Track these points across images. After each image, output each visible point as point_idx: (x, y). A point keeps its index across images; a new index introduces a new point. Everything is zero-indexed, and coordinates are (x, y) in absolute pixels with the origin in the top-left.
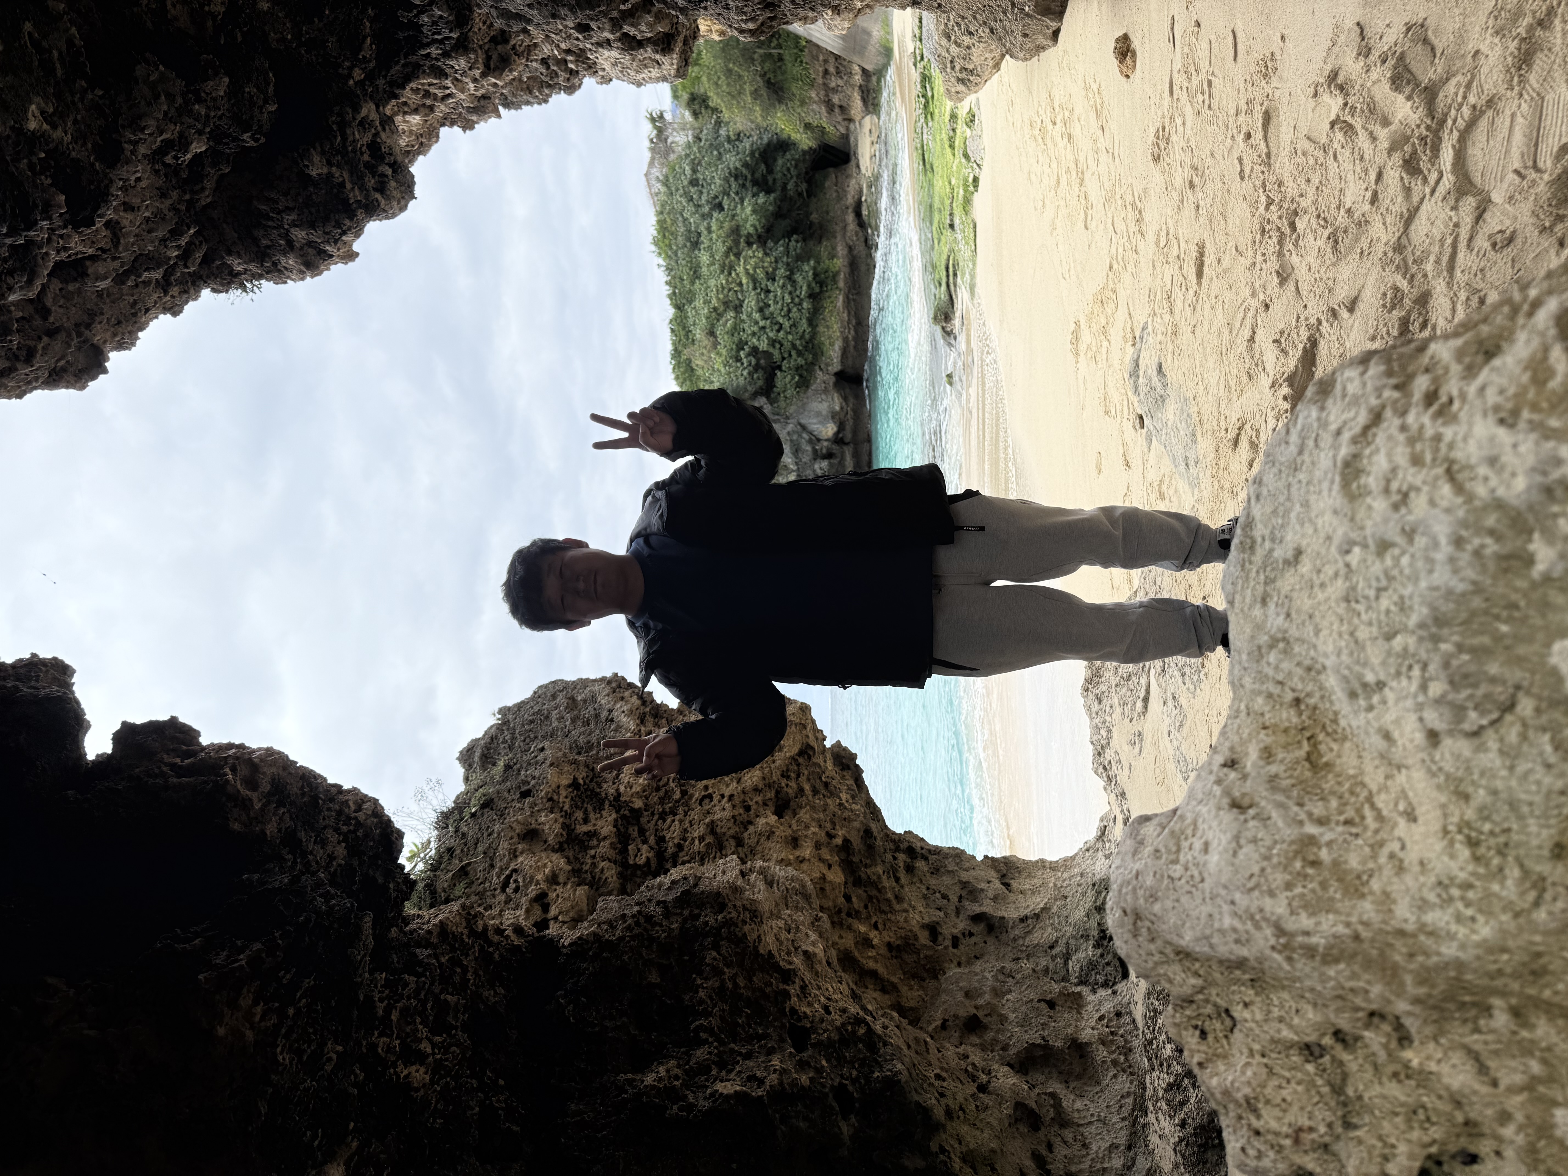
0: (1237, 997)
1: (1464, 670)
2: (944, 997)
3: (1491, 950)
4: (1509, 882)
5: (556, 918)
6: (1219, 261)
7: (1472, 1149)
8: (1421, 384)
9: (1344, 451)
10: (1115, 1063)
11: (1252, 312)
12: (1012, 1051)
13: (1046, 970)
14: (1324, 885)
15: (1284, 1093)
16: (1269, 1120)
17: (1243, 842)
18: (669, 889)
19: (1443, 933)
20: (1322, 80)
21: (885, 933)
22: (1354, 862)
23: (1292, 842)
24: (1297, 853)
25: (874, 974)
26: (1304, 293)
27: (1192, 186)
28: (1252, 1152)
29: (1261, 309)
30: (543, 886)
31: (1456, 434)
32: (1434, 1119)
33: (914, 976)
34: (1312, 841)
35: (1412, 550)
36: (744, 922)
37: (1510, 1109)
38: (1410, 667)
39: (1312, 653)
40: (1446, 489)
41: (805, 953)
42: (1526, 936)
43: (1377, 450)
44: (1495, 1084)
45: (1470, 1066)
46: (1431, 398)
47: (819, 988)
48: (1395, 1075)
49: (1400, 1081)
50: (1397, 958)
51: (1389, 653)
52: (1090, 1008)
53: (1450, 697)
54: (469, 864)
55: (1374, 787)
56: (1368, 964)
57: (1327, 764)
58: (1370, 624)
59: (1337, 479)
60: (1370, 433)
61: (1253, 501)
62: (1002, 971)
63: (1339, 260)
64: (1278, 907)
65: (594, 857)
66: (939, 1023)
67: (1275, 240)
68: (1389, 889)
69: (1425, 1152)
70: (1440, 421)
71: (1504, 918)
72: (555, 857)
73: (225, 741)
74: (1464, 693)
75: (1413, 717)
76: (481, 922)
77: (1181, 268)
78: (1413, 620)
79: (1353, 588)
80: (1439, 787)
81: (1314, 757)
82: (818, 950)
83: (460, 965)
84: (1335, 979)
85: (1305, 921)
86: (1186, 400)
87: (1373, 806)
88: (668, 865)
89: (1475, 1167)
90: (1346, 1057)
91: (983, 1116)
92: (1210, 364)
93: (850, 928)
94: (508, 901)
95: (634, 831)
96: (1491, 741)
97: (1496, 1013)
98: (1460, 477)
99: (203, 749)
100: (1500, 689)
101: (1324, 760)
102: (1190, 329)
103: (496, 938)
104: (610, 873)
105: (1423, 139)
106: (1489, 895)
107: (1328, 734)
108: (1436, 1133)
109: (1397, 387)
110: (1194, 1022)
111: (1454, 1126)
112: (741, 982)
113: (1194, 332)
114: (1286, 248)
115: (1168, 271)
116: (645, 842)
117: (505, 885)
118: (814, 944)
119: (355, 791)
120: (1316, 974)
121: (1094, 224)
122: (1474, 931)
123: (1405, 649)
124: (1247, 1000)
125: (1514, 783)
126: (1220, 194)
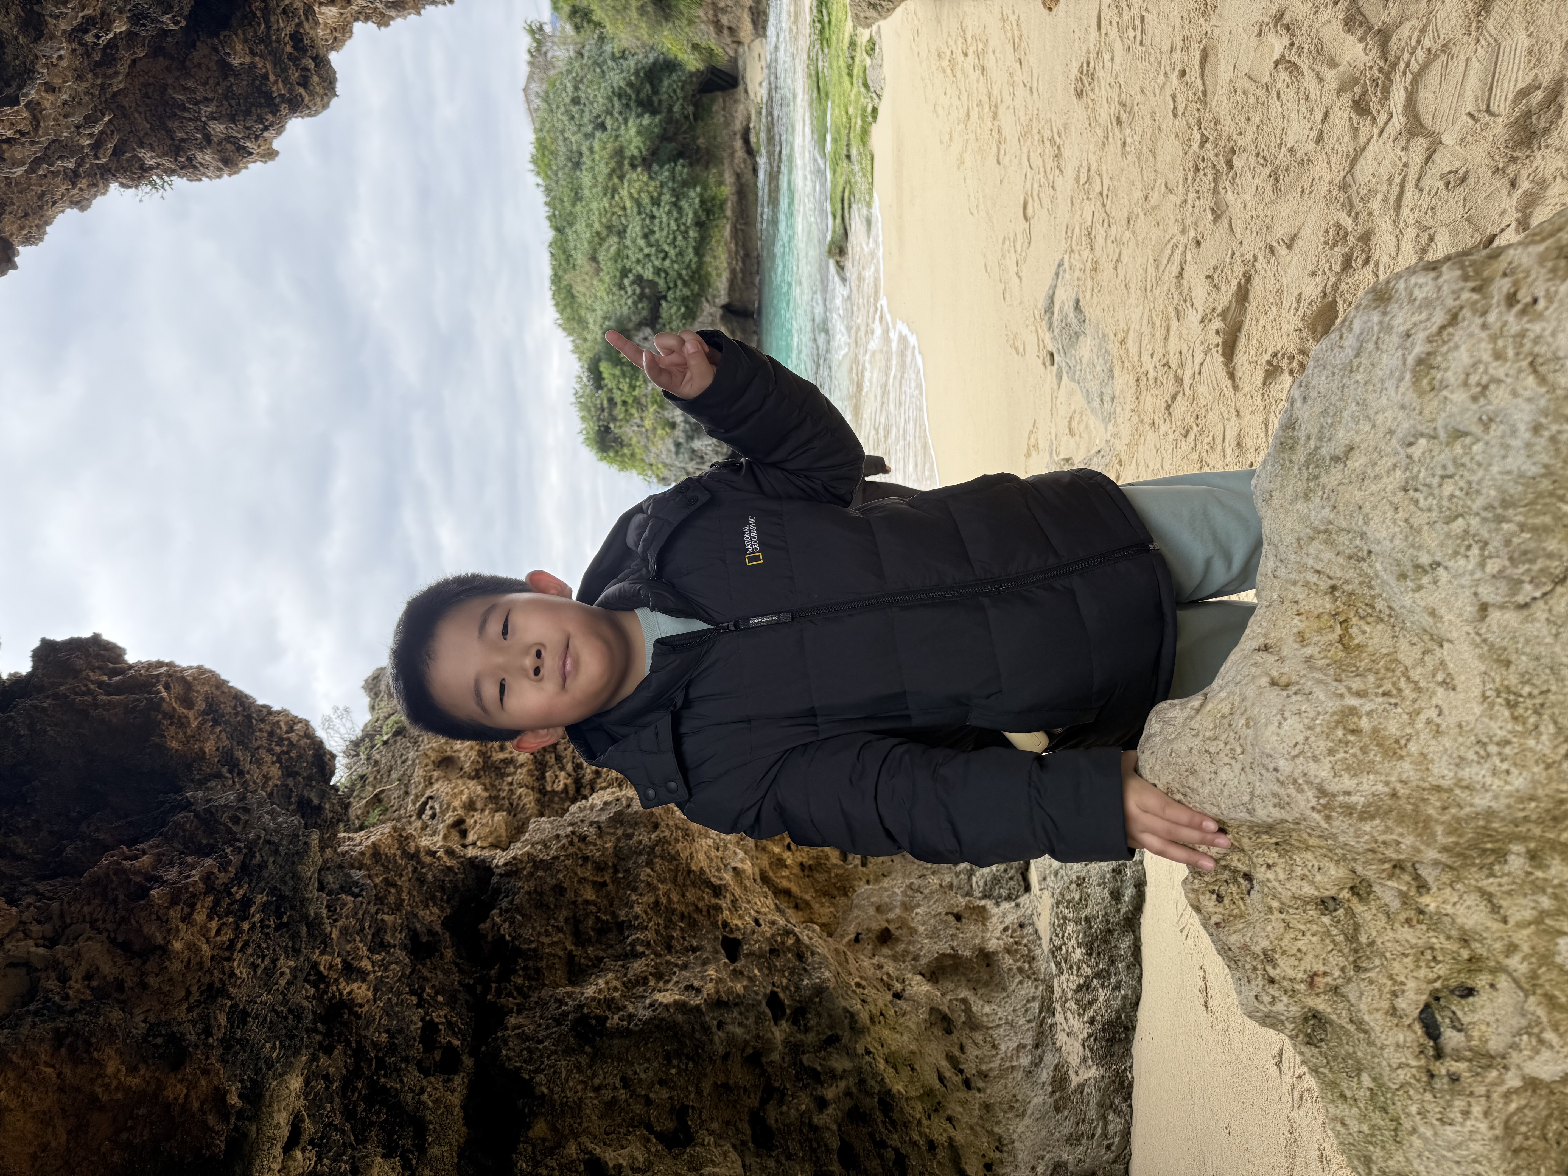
0: (1260, 860)
1: (1523, 547)
2: (856, 912)
3: (1521, 800)
4: (1544, 738)
5: (474, 844)
6: (1146, 198)
7: (1470, 983)
8: (1502, 286)
9: (1419, 348)
10: (1020, 970)
11: (1181, 248)
12: (923, 961)
13: (951, 886)
14: (1364, 750)
15: (1300, 944)
16: (1285, 968)
17: (1287, 714)
18: (602, 809)
19: (1478, 787)
20: (1266, 20)
21: (798, 854)
22: (1392, 728)
23: (1335, 713)
24: (1338, 722)
25: (787, 893)
26: (1238, 231)
27: (1119, 122)
28: (1267, 999)
29: (1192, 246)
30: (460, 812)
31: (1544, 330)
32: (1440, 958)
33: (825, 894)
34: (1353, 711)
35: (1487, 438)
36: (677, 840)
37: (1517, 942)
38: (1469, 547)
39: (1358, 542)
40: (1531, 380)
41: (735, 869)
42: (1554, 785)
43: (1457, 347)
44: (1505, 921)
45: (1483, 906)
46: (1511, 299)
47: (749, 902)
48: (1408, 921)
49: (1411, 926)
50: (1431, 811)
51: (1448, 535)
52: (994, 920)
53: (1508, 572)
54: (382, 791)
55: (1409, 663)
56: (1401, 819)
57: (1358, 646)
58: (1430, 510)
59: (1408, 376)
60: (1445, 333)
61: (1298, 404)
62: (910, 886)
63: (1278, 197)
64: (1322, 772)
65: (511, 784)
66: (852, 936)
67: (1210, 177)
68: (1425, 751)
69: (1430, 987)
70: (1525, 319)
71: (1536, 770)
72: (471, 784)
73: (154, 659)
74: (1522, 568)
75: (1468, 592)
76: (412, 844)
77: (1103, 205)
78: (1478, 503)
79: (1415, 478)
80: (1481, 657)
81: (1345, 641)
82: (747, 867)
83: (394, 885)
84: (1370, 834)
85: (1347, 782)
86: (1104, 336)
87: (1408, 679)
88: (586, 792)
89: (1471, 999)
90: (1359, 908)
91: (901, 1020)
92: (1133, 300)
93: (764, 849)
94: (424, 827)
95: (551, 759)
96: (1540, 611)
97: (1511, 858)
98: (1542, 369)
99: (131, 667)
100: (1556, 563)
101: (1356, 641)
102: (1112, 265)
103: (428, 860)
104: (529, 800)
105: (1374, 80)
106: (1523, 750)
107: (1361, 618)
108: (1441, 970)
109: (1473, 290)
110: (1211, 887)
111: (1458, 963)
112: (675, 897)
113: (1116, 268)
114: (1221, 186)
115: (1089, 208)
116: (562, 769)
117: (421, 812)
118: (742, 861)
119: (283, 712)
120: (1352, 830)
121: (1007, 158)
122: (1507, 783)
123: (1466, 532)
124: (1270, 862)
125: (1558, 649)
126: (1149, 131)
